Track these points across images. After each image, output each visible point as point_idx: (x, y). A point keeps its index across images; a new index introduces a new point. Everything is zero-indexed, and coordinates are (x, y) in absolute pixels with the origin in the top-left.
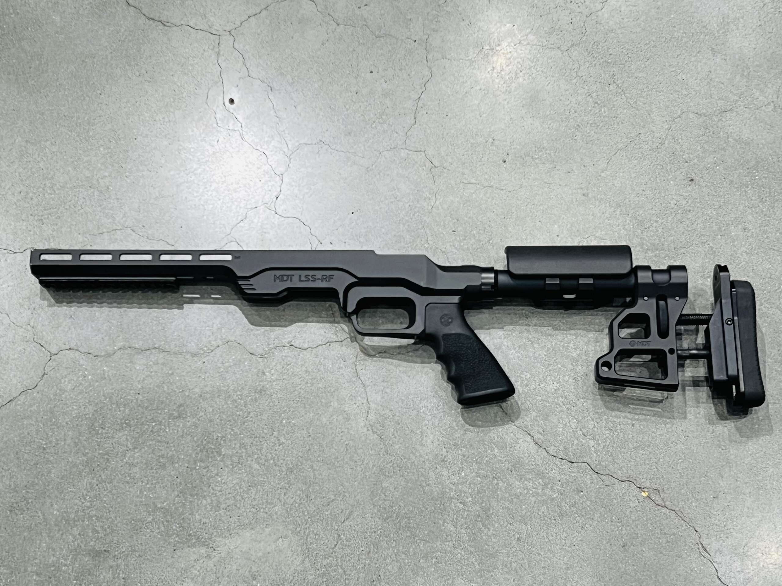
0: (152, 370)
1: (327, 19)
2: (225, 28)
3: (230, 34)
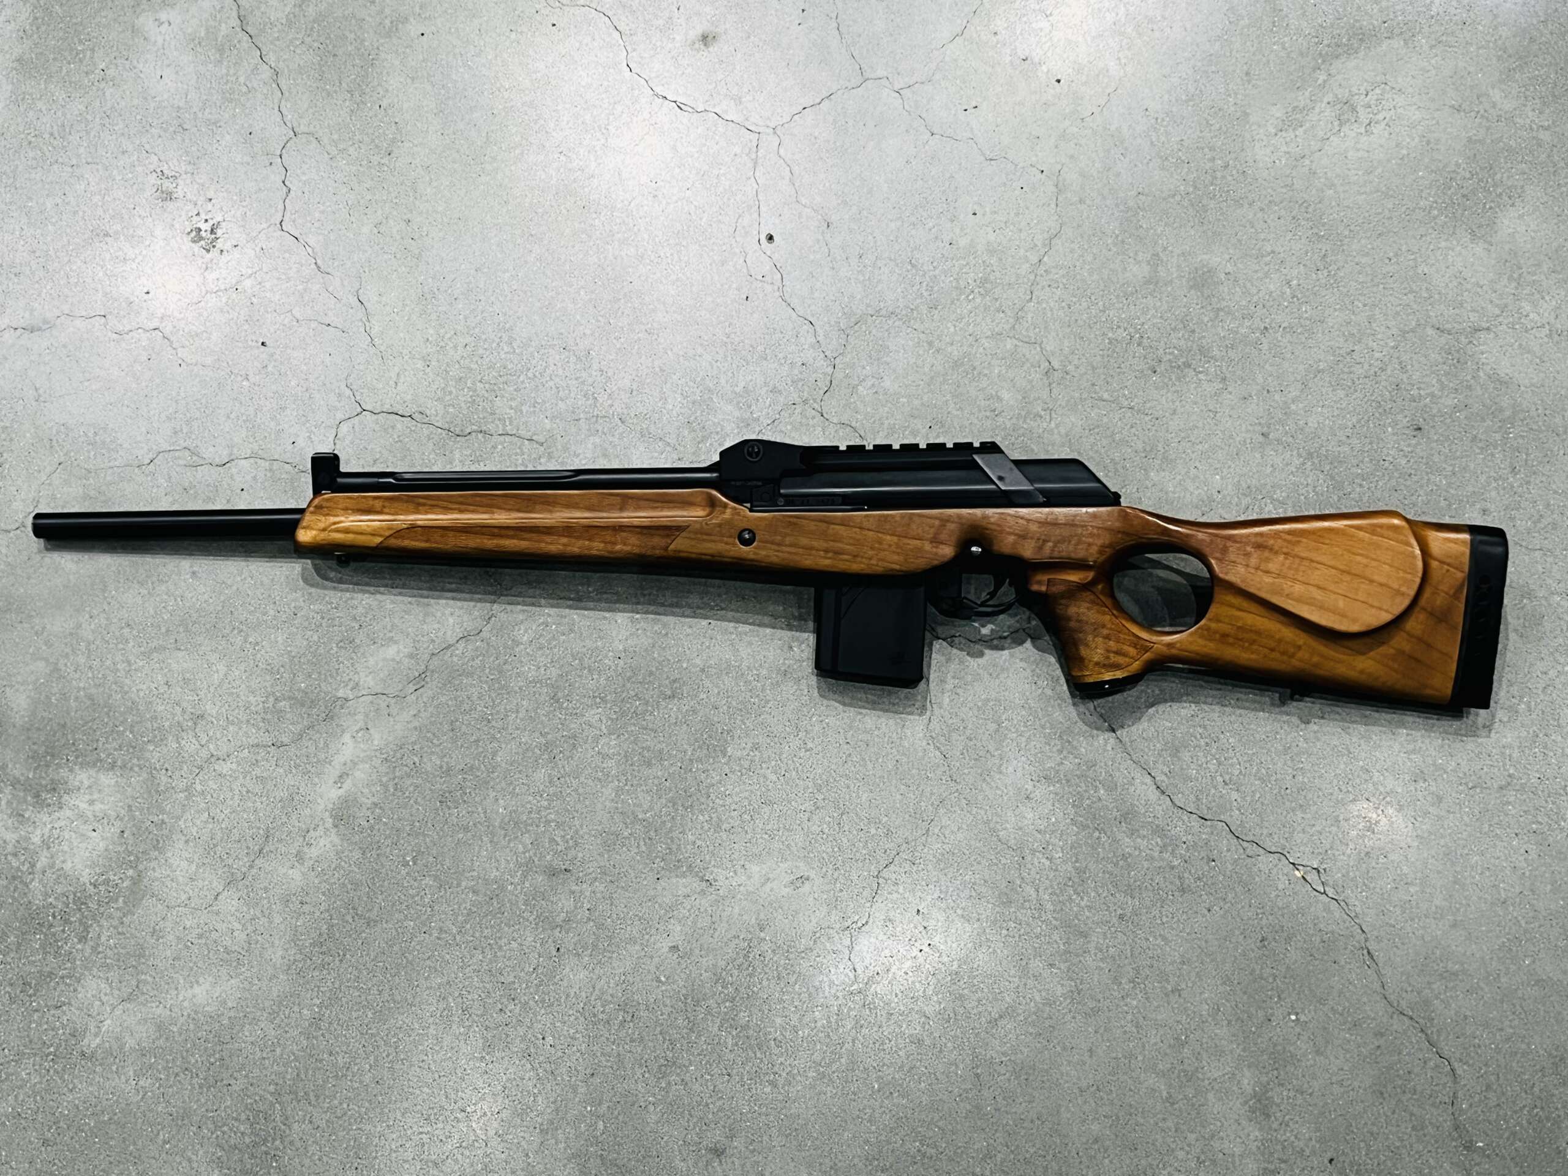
1: (917, 123)
2: (768, 123)
3: (775, 133)
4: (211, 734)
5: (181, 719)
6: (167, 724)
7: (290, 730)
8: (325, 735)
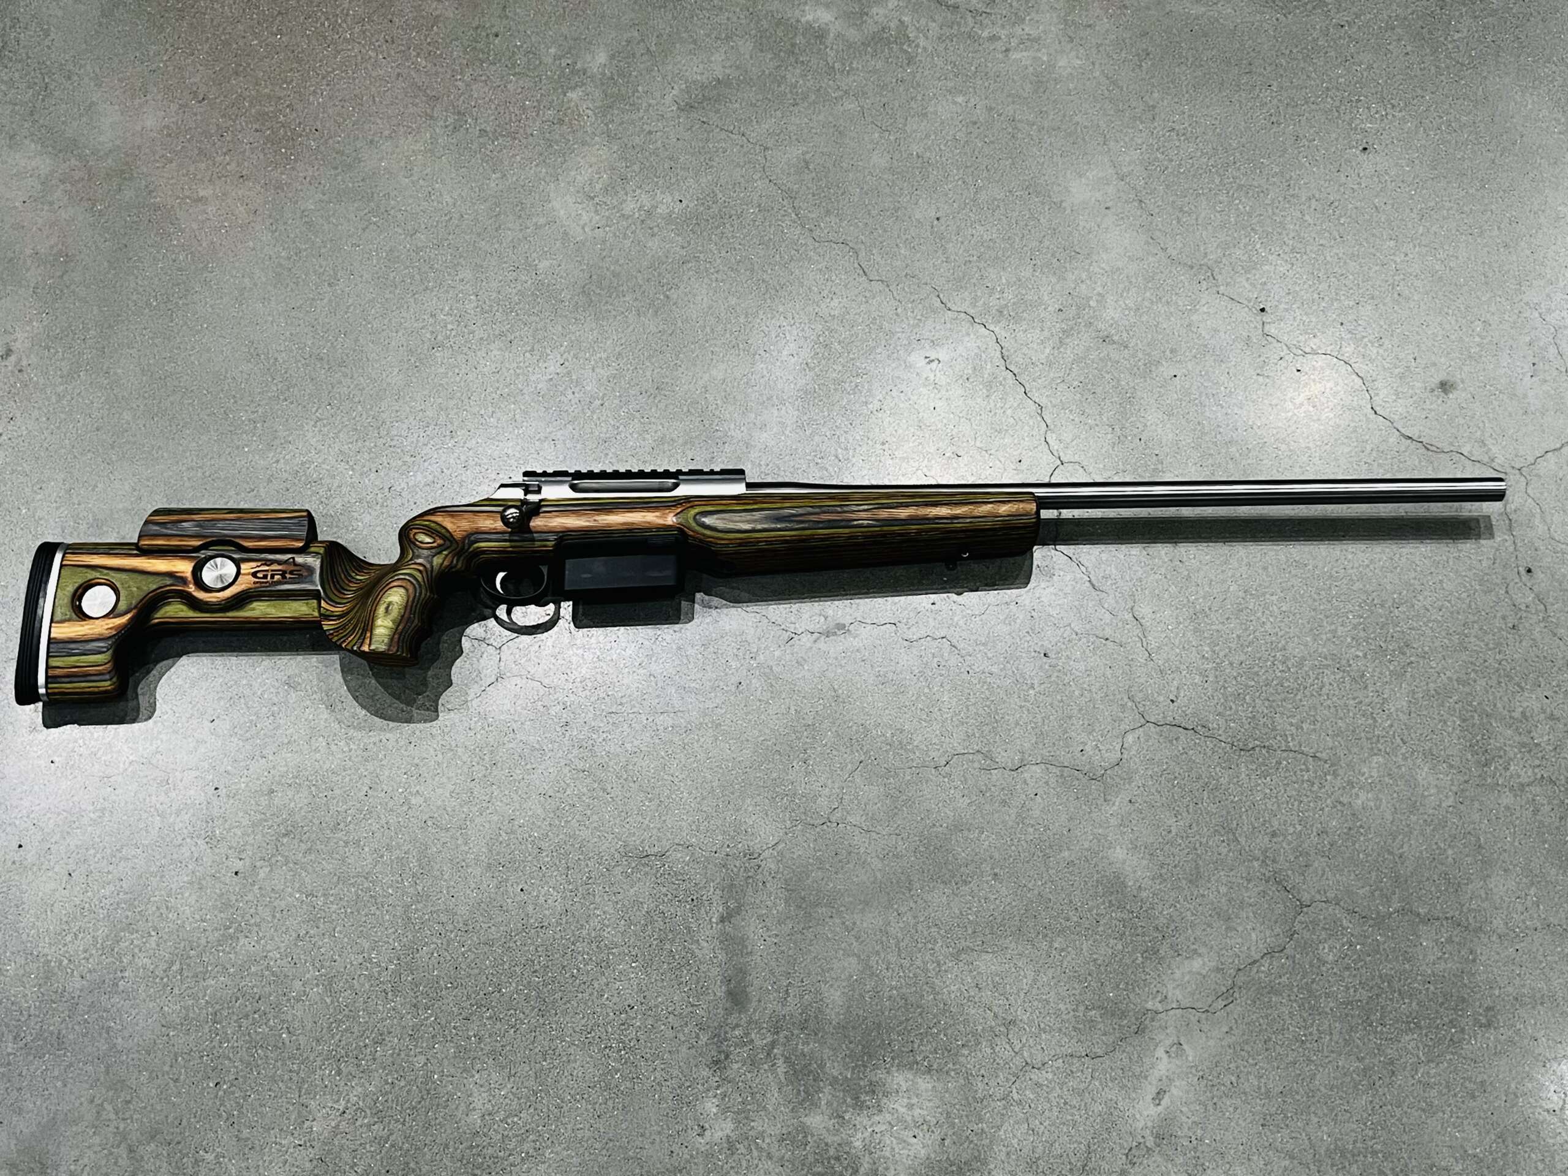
2: (1513, 464)
3: (1521, 474)
4: (1024, 1041)
6: (980, 1028)
7: (1103, 1041)
8: (1138, 1048)
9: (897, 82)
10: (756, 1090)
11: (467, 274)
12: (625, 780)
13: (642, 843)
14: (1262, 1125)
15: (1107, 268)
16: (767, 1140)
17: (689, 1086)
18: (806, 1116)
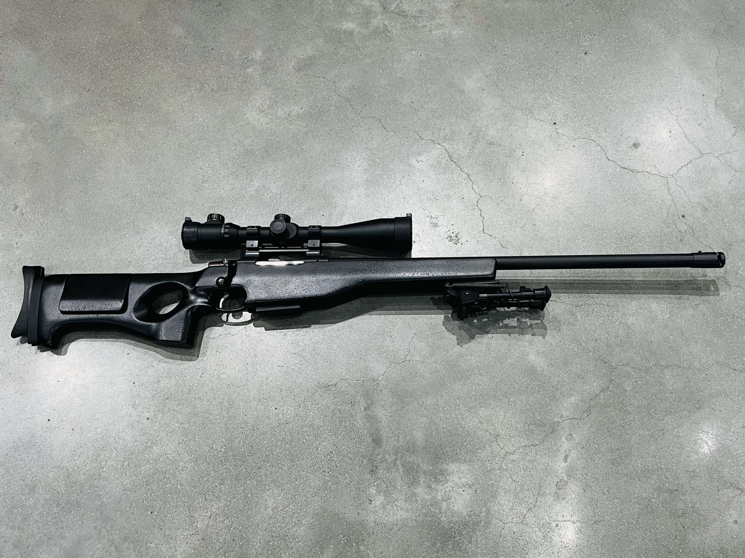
0: (676, 379)
1: (729, 168)
2: (669, 173)
3: (673, 177)
4: (504, 443)
5: (490, 437)
6: (484, 440)
7: (538, 438)
8: (554, 439)
9: (386, 49)
10: (391, 480)
11: (214, 149)
12: (314, 355)
13: (326, 381)
14: (612, 464)
15: (487, 114)
16: (400, 502)
17: (362, 483)
18: (415, 489)
